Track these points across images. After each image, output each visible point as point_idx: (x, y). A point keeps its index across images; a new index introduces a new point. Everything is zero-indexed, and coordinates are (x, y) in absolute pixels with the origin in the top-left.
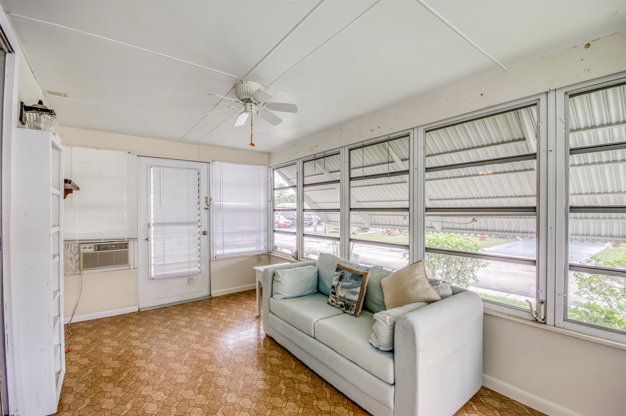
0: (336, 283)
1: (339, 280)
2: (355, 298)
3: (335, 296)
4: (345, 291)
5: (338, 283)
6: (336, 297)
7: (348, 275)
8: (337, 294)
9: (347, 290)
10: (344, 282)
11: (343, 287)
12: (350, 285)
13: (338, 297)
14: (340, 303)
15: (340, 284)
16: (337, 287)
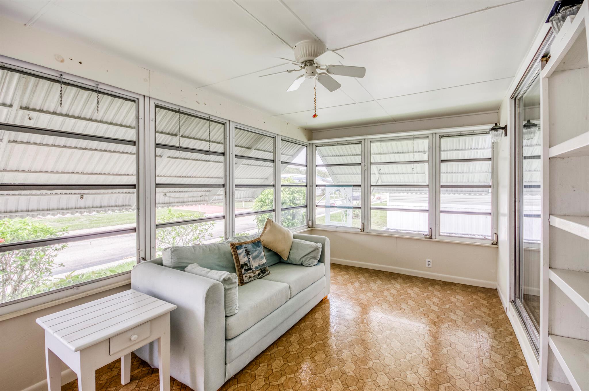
0: (246, 259)
1: (247, 255)
2: (264, 261)
3: (251, 271)
4: (257, 260)
5: (248, 257)
6: (253, 271)
7: (250, 247)
8: (252, 268)
9: (258, 258)
10: (252, 254)
11: (254, 258)
12: (258, 253)
13: (254, 270)
14: (257, 273)
15: (251, 258)
16: (249, 262)
